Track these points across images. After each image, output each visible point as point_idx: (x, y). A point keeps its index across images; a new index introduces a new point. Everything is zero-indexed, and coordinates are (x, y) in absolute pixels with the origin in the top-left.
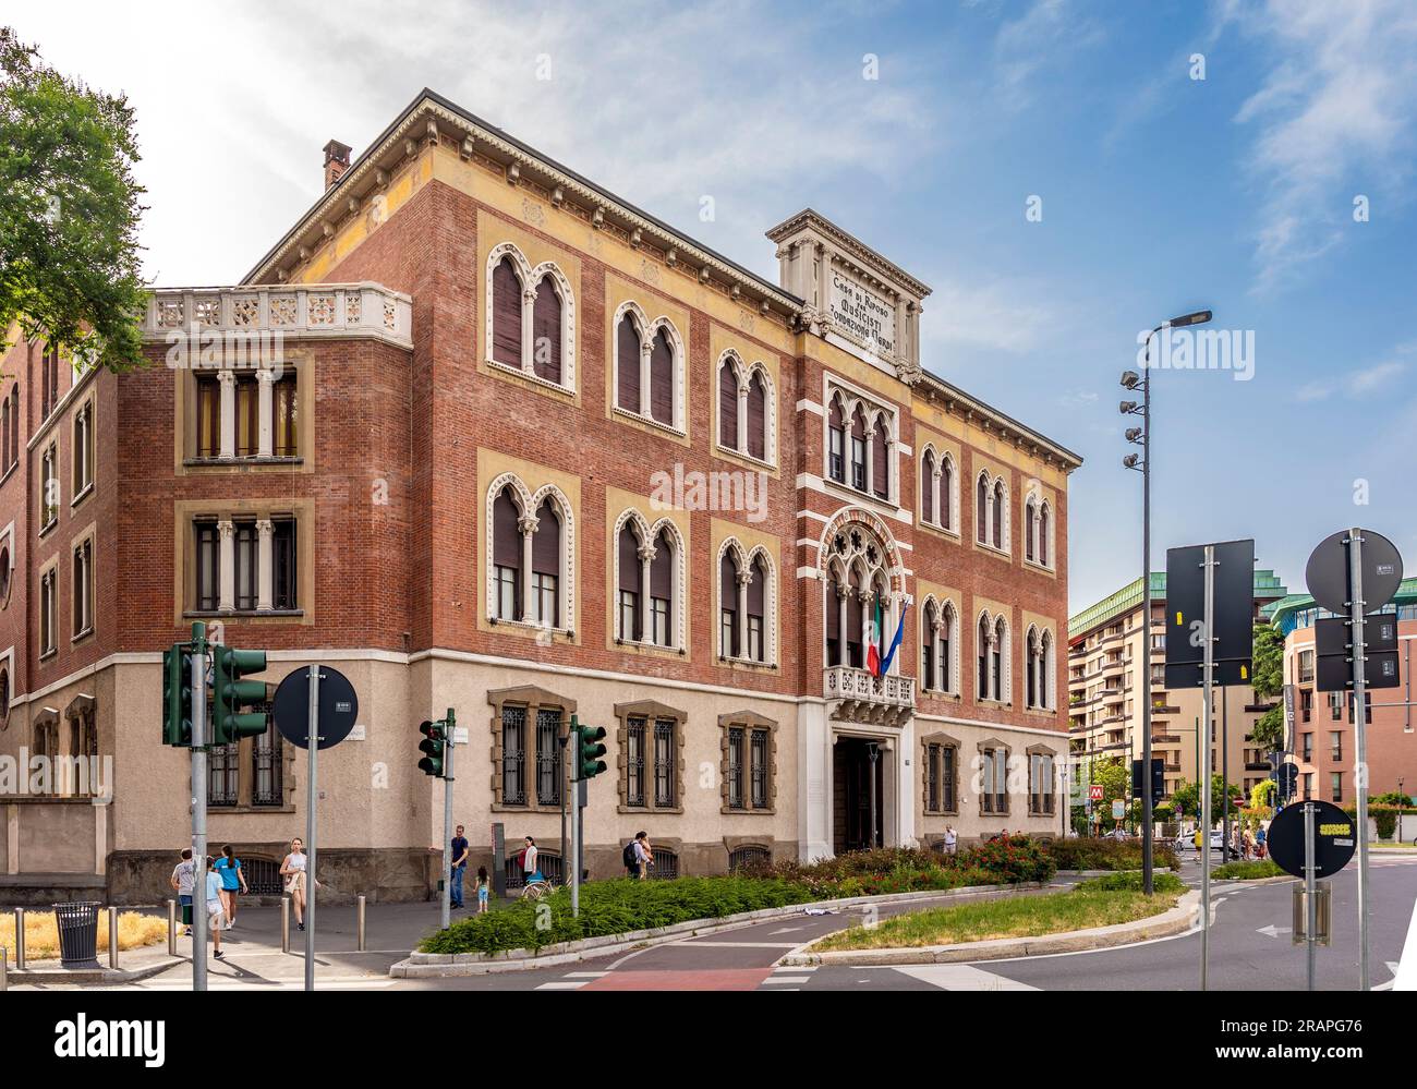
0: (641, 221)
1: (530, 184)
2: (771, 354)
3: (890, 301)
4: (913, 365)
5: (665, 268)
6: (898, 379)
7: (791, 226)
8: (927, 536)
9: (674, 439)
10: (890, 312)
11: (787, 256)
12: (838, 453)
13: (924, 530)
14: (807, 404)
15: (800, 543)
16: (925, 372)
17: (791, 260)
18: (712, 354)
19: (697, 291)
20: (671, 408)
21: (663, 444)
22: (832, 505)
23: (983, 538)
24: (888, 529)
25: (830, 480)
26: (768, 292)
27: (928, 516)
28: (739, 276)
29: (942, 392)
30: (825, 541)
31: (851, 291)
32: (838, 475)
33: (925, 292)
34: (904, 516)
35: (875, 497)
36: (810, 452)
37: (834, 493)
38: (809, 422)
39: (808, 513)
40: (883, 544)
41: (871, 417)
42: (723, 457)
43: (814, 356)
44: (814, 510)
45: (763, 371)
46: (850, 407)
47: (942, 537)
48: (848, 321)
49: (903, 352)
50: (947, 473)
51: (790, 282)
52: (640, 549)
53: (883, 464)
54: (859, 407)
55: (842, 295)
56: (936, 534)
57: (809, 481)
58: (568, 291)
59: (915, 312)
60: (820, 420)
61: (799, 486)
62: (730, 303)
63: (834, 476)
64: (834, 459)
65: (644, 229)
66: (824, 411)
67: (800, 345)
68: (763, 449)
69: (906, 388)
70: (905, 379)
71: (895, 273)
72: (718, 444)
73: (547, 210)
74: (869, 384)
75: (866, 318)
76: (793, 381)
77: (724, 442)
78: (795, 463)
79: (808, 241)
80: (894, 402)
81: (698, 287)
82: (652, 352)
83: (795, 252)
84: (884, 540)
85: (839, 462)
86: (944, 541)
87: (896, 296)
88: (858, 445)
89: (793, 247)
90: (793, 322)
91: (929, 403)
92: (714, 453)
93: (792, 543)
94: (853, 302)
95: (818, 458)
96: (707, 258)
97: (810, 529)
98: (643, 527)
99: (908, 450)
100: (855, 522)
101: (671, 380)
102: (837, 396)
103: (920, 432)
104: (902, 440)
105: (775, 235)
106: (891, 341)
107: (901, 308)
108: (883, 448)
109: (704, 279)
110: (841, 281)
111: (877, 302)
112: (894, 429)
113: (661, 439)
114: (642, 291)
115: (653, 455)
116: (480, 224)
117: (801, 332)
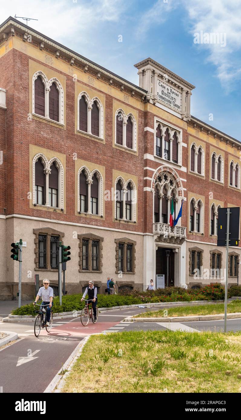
0: (88, 63)
1: (48, 49)
2: (135, 110)
3: (180, 91)
4: (187, 114)
5: (96, 79)
6: (182, 119)
7: (143, 63)
8: (192, 176)
9: (99, 141)
10: (180, 95)
11: (141, 74)
12: (160, 146)
13: (191, 174)
14: (148, 129)
15: (145, 178)
16: (192, 117)
17: (143, 76)
18: (113, 110)
19: (108, 88)
20: (98, 130)
21: (96, 143)
22: (156, 165)
23: (213, 177)
24: (177, 174)
25: (156, 156)
26: (134, 88)
27: (193, 169)
28: (123, 82)
29: (199, 124)
30: (154, 178)
31: (165, 87)
32: (159, 154)
33: (192, 87)
34: (184, 169)
35: (173, 162)
36: (149, 146)
37: (157, 161)
38: (149, 135)
39: (148, 168)
40: (175, 179)
41: (172, 133)
42: (117, 148)
43: (151, 111)
44: (150, 167)
45: (132, 116)
46: (164, 130)
47: (198, 177)
48: (164, 98)
49: (184, 110)
50: (200, 153)
51: (143, 84)
52: (87, 180)
53: (176, 150)
54: (167, 130)
55: (161, 89)
56: (196, 176)
57: (148, 156)
58: (61, 88)
59: (189, 95)
60: (153, 134)
61: (145, 158)
62: (120, 92)
63: (158, 154)
64: (158, 148)
65: (88, 66)
66: (154, 131)
67: (146, 107)
68: (132, 144)
69: (185, 123)
70: (185, 119)
71: (181, 81)
72: (115, 143)
73: (54, 59)
74: (171, 121)
75: (170, 97)
76: (143, 120)
77: (117, 142)
78: (143, 150)
79: (149, 69)
80: (181, 128)
81: (109, 86)
82: (92, 110)
83: (145, 73)
84: (176, 178)
85: (160, 150)
86: (199, 178)
87: (182, 89)
88: (167, 143)
89: (144, 71)
90: (143, 99)
91: (194, 128)
92: (114, 146)
93: (142, 178)
94: (166, 91)
95: (152, 148)
96: (112, 76)
97: (149, 174)
98: (88, 173)
99: (185, 145)
100: (165, 171)
101: (99, 120)
102: (159, 126)
103: (190, 138)
104: (183, 142)
105: (138, 66)
106: (180, 105)
107: (184, 93)
108: (176, 144)
109: (111, 83)
110: (162, 83)
111: (175, 91)
112: (180, 137)
113: (95, 141)
114: (88, 88)
115: (92, 147)
116: (30, 64)
117: (146, 102)
